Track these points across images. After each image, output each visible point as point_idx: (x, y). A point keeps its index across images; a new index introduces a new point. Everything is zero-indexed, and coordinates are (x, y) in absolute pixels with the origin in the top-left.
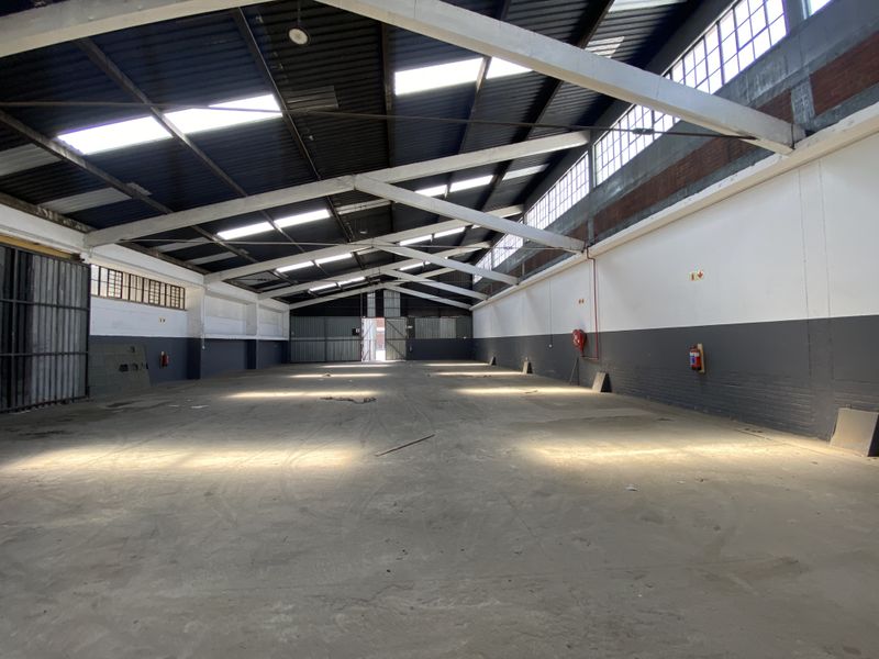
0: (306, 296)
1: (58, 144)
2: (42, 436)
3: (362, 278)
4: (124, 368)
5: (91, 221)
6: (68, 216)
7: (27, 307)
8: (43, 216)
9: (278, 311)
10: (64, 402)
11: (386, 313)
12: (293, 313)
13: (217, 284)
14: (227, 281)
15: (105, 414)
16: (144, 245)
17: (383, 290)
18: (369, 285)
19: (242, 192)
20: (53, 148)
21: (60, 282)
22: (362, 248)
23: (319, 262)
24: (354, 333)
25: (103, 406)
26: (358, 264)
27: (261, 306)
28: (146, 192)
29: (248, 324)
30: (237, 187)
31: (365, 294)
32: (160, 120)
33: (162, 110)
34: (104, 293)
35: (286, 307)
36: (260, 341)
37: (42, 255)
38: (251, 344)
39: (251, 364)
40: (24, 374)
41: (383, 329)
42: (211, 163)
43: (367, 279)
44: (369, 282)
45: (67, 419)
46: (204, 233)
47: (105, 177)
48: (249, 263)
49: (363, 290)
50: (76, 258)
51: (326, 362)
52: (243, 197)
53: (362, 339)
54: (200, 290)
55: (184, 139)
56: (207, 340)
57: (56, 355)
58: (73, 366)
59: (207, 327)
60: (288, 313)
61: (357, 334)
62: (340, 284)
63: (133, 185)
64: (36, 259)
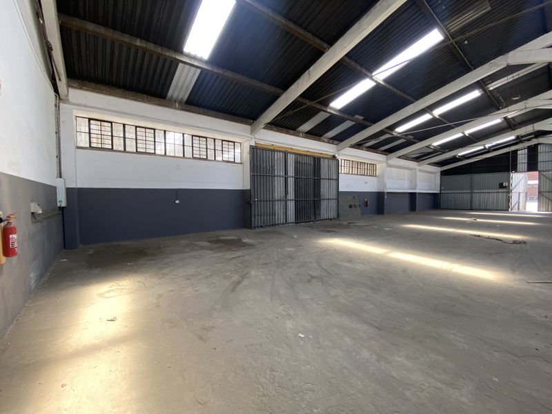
0: (455, 159)
1: (330, 108)
2: (328, 231)
3: (513, 138)
4: (351, 206)
5: (339, 139)
6: (331, 139)
7: (320, 180)
8: (324, 141)
9: (432, 173)
10: (331, 219)
11: (540, 166)
12: (443, 173)
13: (394, 160)
14: (399, 157)
15: (348, 226)
16: (358, 146)
17: (536, 145)
18: (521, 142)
19: (412, 100)
20: (328, 110)
21: (329, 169)
22: (514, 111)
23: (467, 132)
24: (501, 186)
25: (345, 223)
26: (510, 125)
27: (420, 171)
28: (361, 118)
29: (411, 182)
30: (409, 98)
31: (515, 152)
32: (371, 78)
33: (371, 72)
34: (343, 172)
35: (438, 170)
36: (419, 193)
37: (324, 158)
38: (413, 195)
39: (413, 208)
40: (319, 207)
41: (537, 182)
42: (395, 90)
43: (518, 137)
44: (519, 140)
45: (334, 226)
46: (388, 131)
47: (346, 116)
48: (415, 143)
49: (513, 148)
50: (334, 157)
51: (472, 209)
52: (412, 103)
53: (509, 192)
54: (385, 164)
55: (382, 83)
56: (388, 193)
57: (328, 199)
58: (333, 204)
59: (388, 185)
60: (439, 174)
61: (505, 187)
62: (487, 146)
63: (357, 116)
64: (322, 159)
